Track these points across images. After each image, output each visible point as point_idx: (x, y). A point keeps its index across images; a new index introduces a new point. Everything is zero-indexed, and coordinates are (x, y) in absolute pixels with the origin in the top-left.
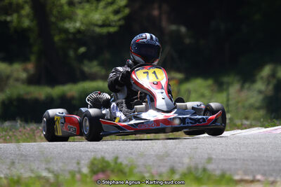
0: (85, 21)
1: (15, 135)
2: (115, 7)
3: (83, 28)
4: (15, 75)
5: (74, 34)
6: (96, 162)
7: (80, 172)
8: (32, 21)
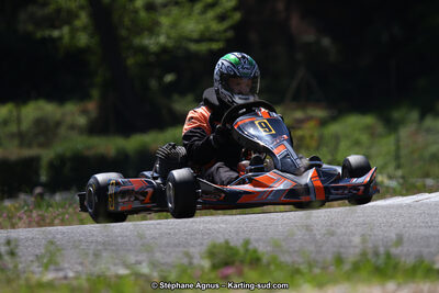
0: (173, 34)
2: (219, 10)
3: (170, 44)
4: (69, 120)
5: (157, 55)
8: (92, 36)
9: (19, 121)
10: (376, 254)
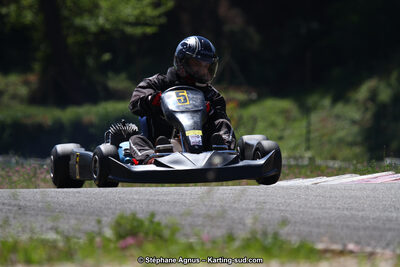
0: (111, 17)
1: (9, 176)
3: (108, 26)
4: (11, 90)
5: (97, 35)
7: (100, 233)
8: (36, 14)
10: (265, 234)
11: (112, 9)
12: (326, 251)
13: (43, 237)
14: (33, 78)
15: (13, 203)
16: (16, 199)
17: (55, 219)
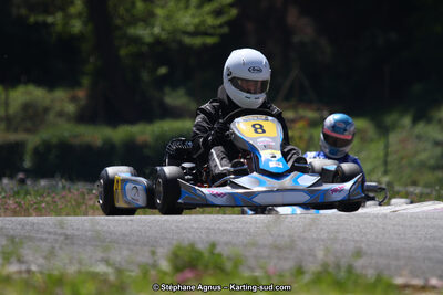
0: (168, 26)
1: (55, 202)
2: (215, 5)
3: (164, 36)
4: (58, 107)
6: (180, 253)
7: (155, 266)
8: (85, 23)
9: (7, 104)
11: (168, 18)
12: (406, 286)
13: (92, 269)
14: (81, 94)
15: (59, 231)
16: (63, 228)
17: (106, 249)
